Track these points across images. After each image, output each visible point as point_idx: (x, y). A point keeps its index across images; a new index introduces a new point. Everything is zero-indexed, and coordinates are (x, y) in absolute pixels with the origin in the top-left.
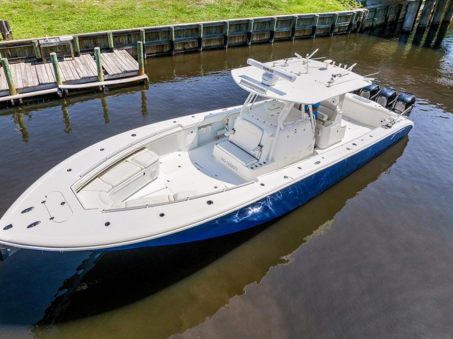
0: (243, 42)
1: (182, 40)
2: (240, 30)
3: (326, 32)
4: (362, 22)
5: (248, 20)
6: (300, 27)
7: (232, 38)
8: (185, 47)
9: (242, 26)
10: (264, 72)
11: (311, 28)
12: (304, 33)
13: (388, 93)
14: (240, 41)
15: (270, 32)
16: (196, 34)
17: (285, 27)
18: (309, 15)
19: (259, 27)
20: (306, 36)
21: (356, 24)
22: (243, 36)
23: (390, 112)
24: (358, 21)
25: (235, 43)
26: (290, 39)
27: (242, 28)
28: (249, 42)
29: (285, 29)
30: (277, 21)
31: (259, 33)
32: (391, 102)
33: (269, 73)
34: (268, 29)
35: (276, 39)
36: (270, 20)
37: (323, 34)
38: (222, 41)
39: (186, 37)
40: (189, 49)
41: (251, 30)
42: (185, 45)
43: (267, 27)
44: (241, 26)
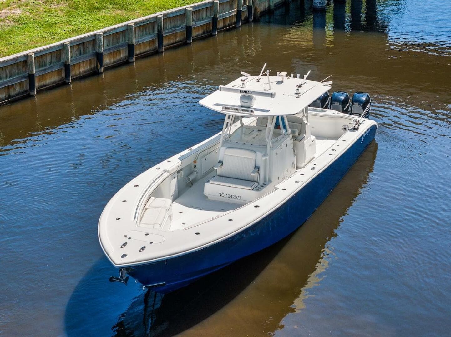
0: (91, 69)
1: (6, 83)
2: (85, 52)
3: (206, 31)
4: (254, 5)
5: (95, 35)
6: (168, 31)
7: (74, 66)
8: (10, 93)
9: (87, 45)
10: (240, 95)
11: (183, 30)
12: (176, 38)
13: (339, 97)
14: (87, 67)
15: (127, 47)
16: (24, 69)
17: (146, 34)
18: (178, 11)
19: (111, 41)
20: (178, 42)
21: (246, 10)
22: (89, 60)
23: (350, 116)
24: (247, 5)
25: (80, 73)
26: (157, 52)
27: (87, 48)
28: (101, 67)
29: (148, 38)
30: (135, 27)
31: (112, 51)
32: (347, 107)
33: (247, 95)
34: (124, 42)
35: (137, 55)
36: (124, 29)
37: (202, 34)
38: (61, 74)
39: (10, 77)
40: (17, 95)
41: (102, 49)
42: (10, 89)
43: (121, 40)
44: (85, 45)
